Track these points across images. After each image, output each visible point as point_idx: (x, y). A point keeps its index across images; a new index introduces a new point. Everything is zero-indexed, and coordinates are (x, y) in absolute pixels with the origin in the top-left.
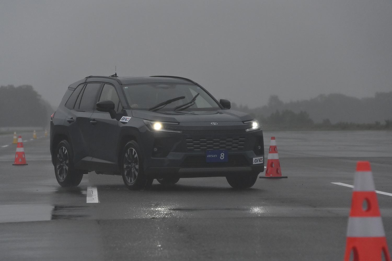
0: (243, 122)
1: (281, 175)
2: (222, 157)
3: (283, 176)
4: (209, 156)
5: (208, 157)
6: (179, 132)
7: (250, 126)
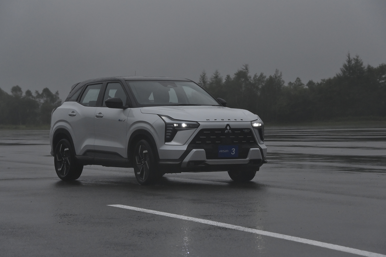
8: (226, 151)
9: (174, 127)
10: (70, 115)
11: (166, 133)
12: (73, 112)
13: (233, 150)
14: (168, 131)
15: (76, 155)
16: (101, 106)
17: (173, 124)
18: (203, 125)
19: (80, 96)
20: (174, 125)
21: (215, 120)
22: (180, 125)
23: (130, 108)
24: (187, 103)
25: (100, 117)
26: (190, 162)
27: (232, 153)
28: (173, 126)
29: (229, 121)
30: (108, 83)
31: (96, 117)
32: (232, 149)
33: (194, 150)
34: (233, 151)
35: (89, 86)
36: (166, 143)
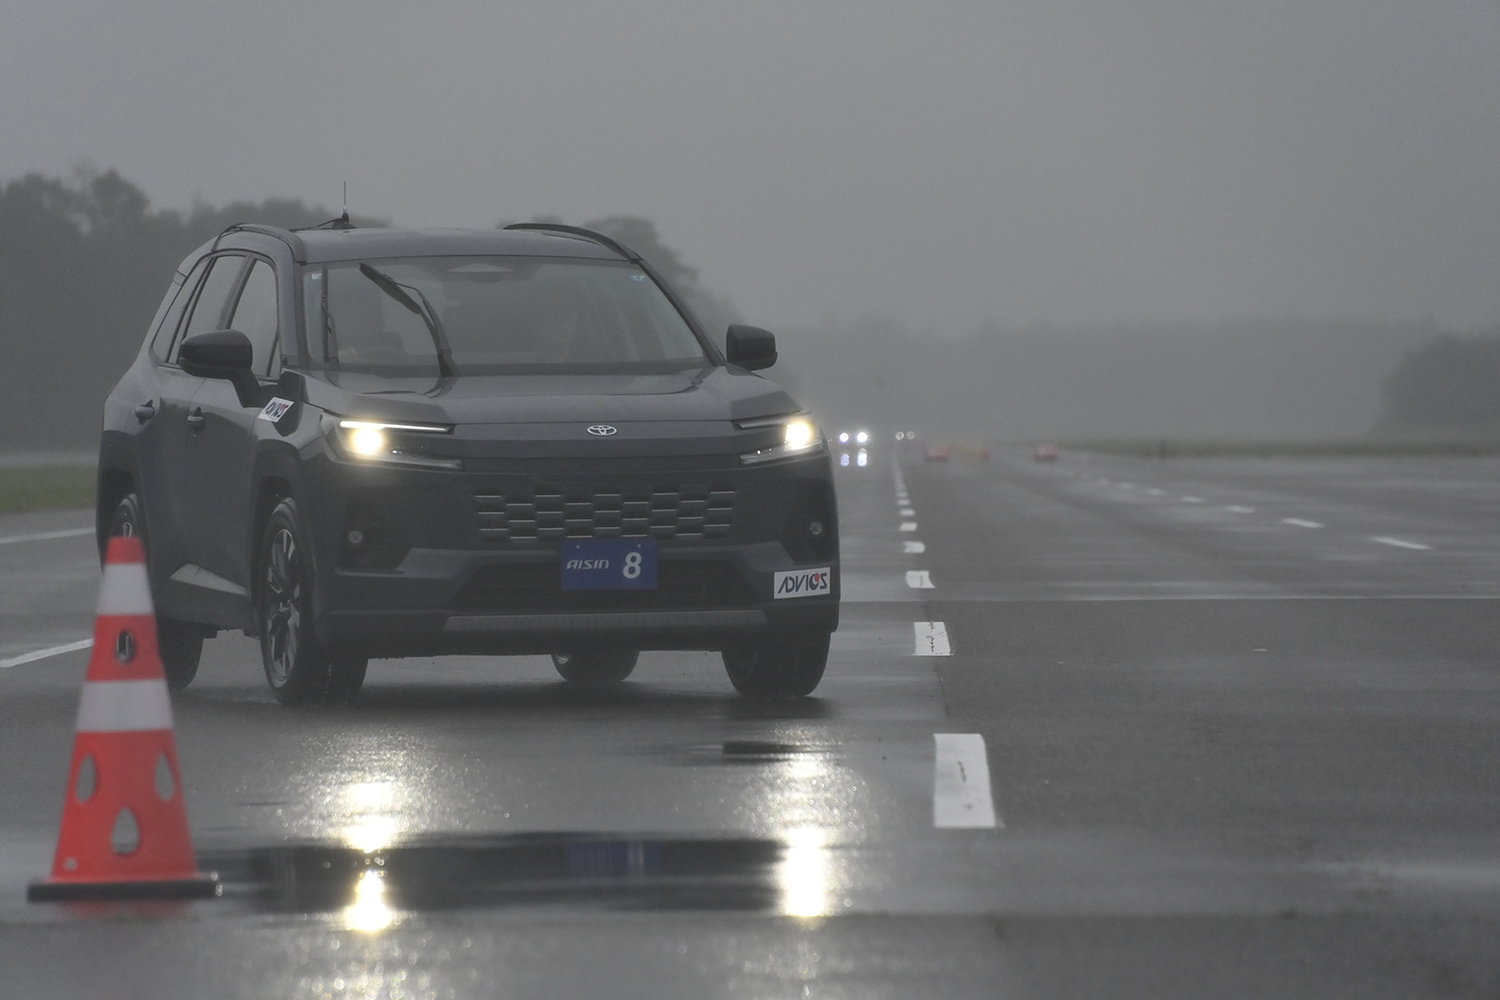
0: (736, 423)
2: (632, 570)
4: (574, 564)
5: (569, 567)
6: (447, 464)
7: (773, 439)
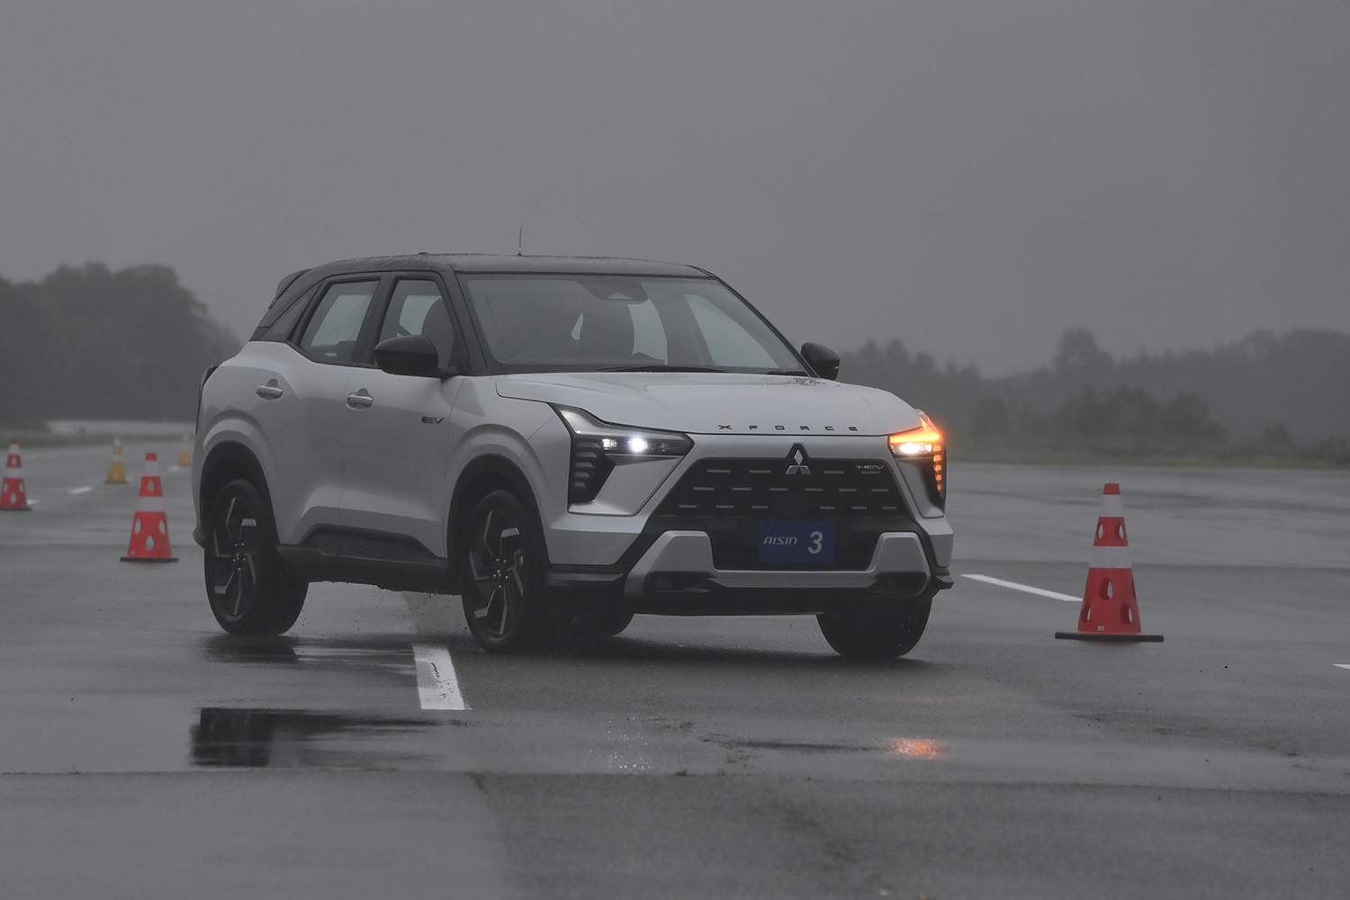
1: (1139, 630)
3: (1144, 632)
8: (789, 541)
9: (602, 452)
10: (262, 394)
11: (573, 469)
12: (273, 382)
13: (817, 537)
14: (580, 465)
15: (279, 544)
16: (367, 365)
17: (599, 440)
18: (706, 443)
19: (301, 323)
20: (601, 444)
21: (751, 427)
22: (622, 442)
23: (463, 377)
24: (702, 364)
25: (360, 404)
26: (653, 577)
27: (810, 549)
28: (597, 446)
29: (805, 432)
30: (397, 279)
31: (347, 405)
32: (812, 535)
33: (671, 535)
34: (815, 542)
35: (334, 287)
36: (574, 508)
